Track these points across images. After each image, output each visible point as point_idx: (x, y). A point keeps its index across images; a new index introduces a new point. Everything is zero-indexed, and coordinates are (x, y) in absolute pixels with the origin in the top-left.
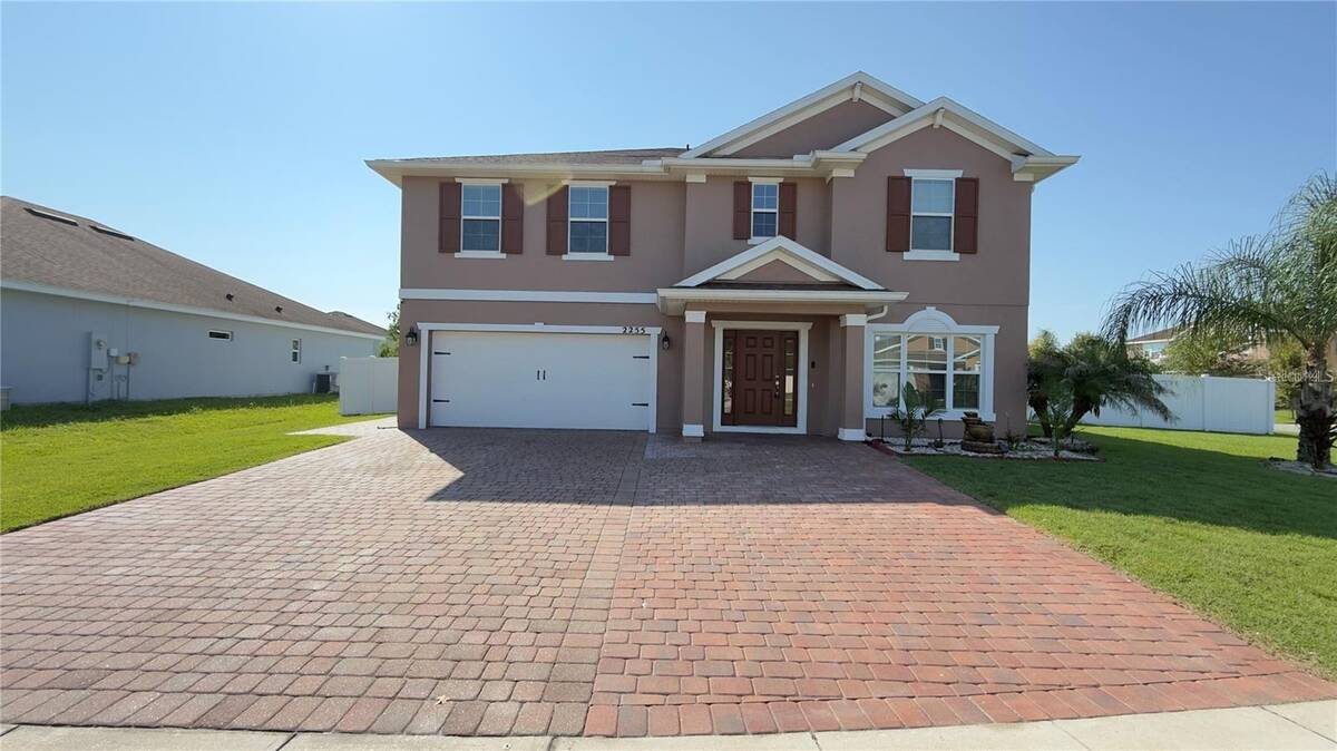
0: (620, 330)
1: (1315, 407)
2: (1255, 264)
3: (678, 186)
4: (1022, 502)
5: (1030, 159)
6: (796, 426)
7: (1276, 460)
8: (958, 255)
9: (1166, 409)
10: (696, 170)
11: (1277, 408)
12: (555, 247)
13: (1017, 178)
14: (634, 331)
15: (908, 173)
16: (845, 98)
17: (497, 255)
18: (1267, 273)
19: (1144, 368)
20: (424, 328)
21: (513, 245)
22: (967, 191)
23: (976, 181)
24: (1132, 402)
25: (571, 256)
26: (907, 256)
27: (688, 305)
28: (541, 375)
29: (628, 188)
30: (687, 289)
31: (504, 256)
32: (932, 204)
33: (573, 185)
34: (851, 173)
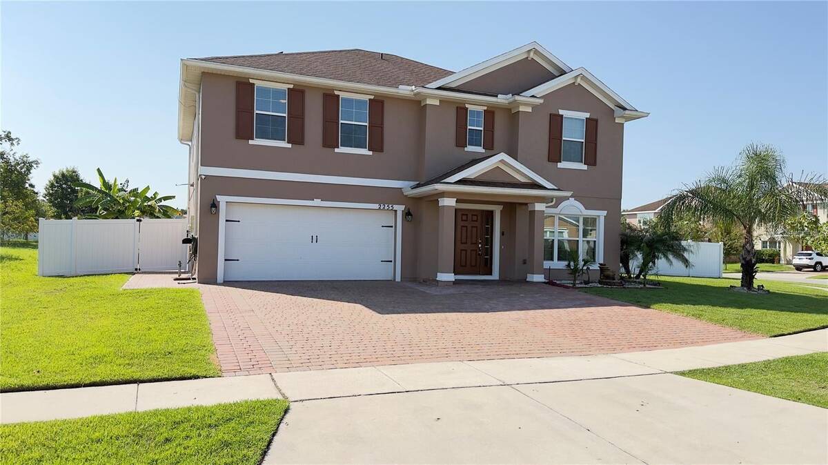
0: (376, 206)
1: (748, 258)
3: (417, 106)
5: (627, 112)
6: (491, 274)
7: (733, 287)
8: (586, 166)
9: (687, 261)
10: (432, 96)
12: (330, 141)
13: (617, 120)
14: (386, 208)
15: (561, 112)
16: (525, 56)
17: (284, 144)
20: (222, 200)
21: (297, 138)
22: (592, 125)
23: (596, 121)
24: (671, 257)
25: (342, 150)
26: (560, 165)
27: (443, 194)
28: (314, 239)
29: (382, 102)
30: (449, 185)
31: (289, 146)
32: (573, 133)
33: (342, 95)
34: (529, 110)
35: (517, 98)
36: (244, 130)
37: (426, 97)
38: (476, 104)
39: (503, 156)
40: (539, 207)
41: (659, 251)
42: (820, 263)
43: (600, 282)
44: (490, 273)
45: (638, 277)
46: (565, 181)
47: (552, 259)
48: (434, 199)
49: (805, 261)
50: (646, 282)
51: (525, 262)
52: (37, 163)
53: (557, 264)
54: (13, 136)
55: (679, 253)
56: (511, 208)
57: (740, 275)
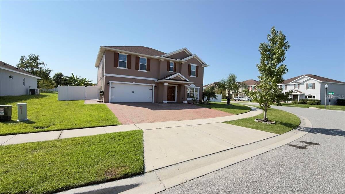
0: (148, 84)
2: (224, 81)
3: (158, 60)
4: (213, 107)
5: (205, 65)
8: (196, 77)
10: (162, 59)
11: (222, 99)
12: (137, 68)
13: (203, 67)
14: (151, 85)
15: (191, 64)
16: (183, 51)
17: (126, 69)
18: (225, 82)
19: (214, 93)
20: (110, 82)
21: (129, 67)
22: (197, 67)
24: (213, 98)
25: (140, 70)
26: (190, 76)
27: (165, 82)
28: (133, 92)
29: (150, 59)
30: (167, 80)
31: (127, 69)
32: (193, 69)
33: (140, 57)
34: (184, 63)
35: (182, 60)
36: (116, 64)
37: (160, 59)
38: (172, 61)
39: (179, 74)
40: (186, 86)
41: (210, 96)
42: (240, 99)
43: (199, 103)
44: (174, 101)
45: (206, 102)
46: (192, 80)
47: (188, 98)
48: (162, 83)
49: (237, 99)
50: (208, 103)
51: (182, 98)
52: (52, 71)
53: (189, 99)
54: (44, 63)
55: (215, 97)
56: (180, 86)
57: (227, 102)
